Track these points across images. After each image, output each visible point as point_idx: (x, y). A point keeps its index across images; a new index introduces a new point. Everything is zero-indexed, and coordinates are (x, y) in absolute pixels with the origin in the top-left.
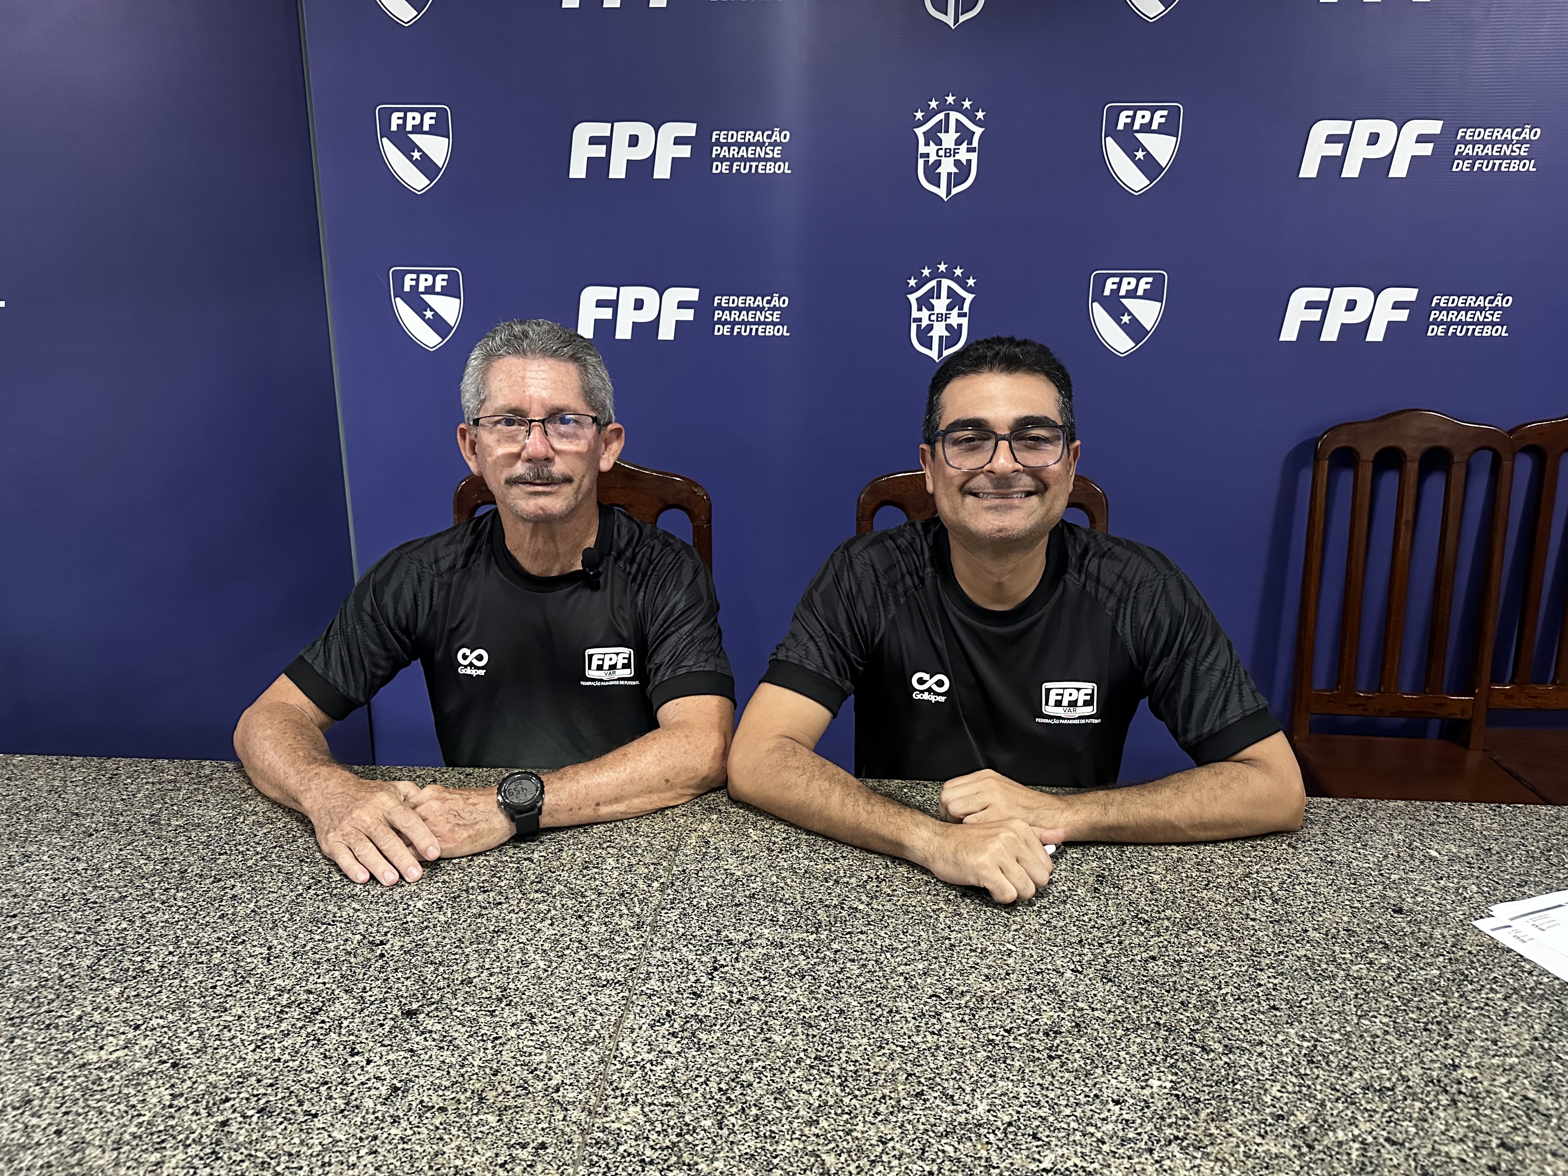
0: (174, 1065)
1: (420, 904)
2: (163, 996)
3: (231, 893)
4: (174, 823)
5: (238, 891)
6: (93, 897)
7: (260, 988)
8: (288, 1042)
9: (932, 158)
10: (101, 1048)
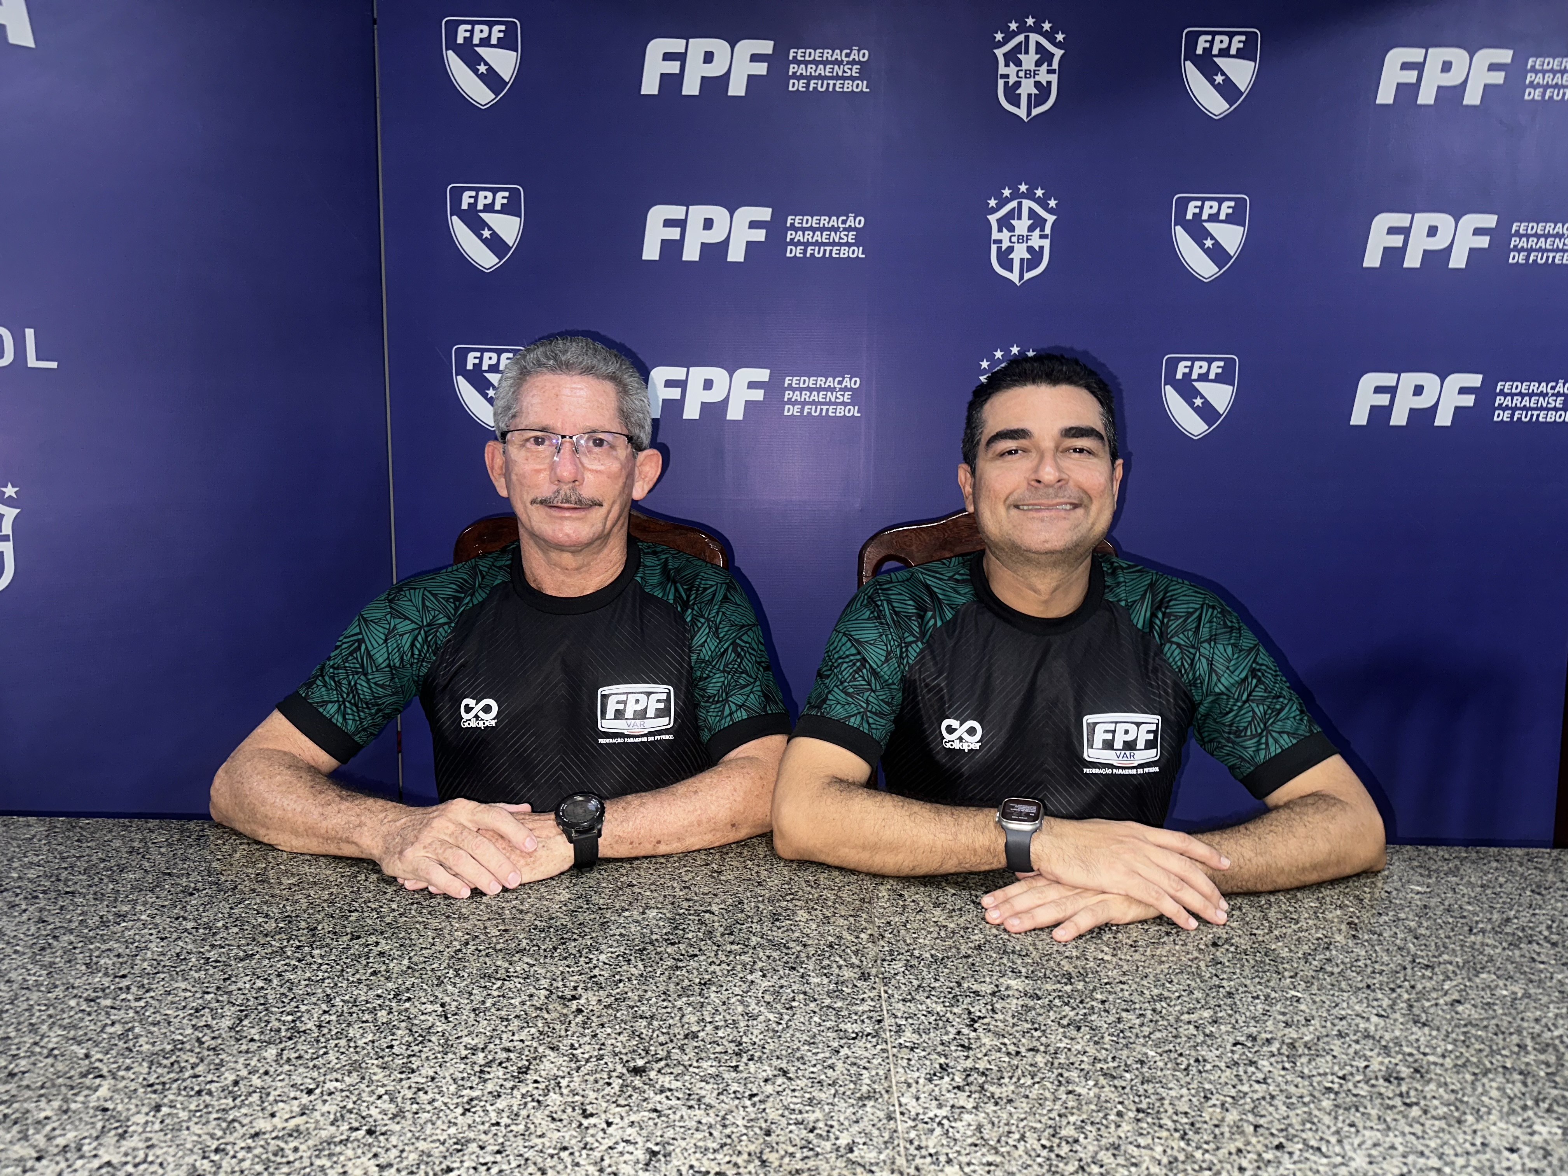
0: (370, 1132)
1: (603, 957)
2: (331, 1056)
3: (376, 950)
4: (285, 880)
5: (384, 946)
6: (213, 955)
7: (447, 1047)
8: (501, 1104)
9: (1005, 245)
10: (273, 1115)
